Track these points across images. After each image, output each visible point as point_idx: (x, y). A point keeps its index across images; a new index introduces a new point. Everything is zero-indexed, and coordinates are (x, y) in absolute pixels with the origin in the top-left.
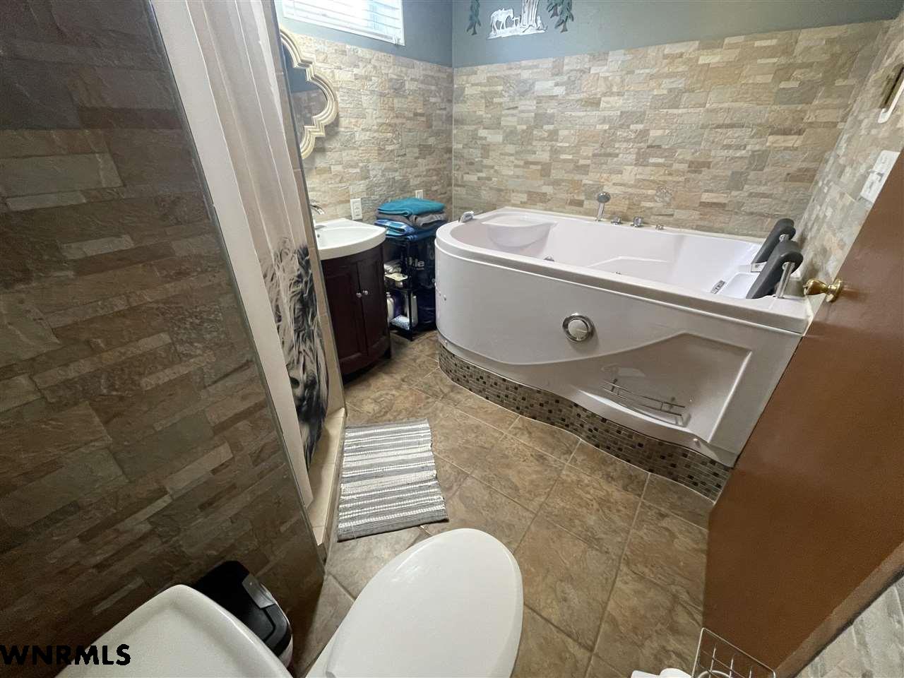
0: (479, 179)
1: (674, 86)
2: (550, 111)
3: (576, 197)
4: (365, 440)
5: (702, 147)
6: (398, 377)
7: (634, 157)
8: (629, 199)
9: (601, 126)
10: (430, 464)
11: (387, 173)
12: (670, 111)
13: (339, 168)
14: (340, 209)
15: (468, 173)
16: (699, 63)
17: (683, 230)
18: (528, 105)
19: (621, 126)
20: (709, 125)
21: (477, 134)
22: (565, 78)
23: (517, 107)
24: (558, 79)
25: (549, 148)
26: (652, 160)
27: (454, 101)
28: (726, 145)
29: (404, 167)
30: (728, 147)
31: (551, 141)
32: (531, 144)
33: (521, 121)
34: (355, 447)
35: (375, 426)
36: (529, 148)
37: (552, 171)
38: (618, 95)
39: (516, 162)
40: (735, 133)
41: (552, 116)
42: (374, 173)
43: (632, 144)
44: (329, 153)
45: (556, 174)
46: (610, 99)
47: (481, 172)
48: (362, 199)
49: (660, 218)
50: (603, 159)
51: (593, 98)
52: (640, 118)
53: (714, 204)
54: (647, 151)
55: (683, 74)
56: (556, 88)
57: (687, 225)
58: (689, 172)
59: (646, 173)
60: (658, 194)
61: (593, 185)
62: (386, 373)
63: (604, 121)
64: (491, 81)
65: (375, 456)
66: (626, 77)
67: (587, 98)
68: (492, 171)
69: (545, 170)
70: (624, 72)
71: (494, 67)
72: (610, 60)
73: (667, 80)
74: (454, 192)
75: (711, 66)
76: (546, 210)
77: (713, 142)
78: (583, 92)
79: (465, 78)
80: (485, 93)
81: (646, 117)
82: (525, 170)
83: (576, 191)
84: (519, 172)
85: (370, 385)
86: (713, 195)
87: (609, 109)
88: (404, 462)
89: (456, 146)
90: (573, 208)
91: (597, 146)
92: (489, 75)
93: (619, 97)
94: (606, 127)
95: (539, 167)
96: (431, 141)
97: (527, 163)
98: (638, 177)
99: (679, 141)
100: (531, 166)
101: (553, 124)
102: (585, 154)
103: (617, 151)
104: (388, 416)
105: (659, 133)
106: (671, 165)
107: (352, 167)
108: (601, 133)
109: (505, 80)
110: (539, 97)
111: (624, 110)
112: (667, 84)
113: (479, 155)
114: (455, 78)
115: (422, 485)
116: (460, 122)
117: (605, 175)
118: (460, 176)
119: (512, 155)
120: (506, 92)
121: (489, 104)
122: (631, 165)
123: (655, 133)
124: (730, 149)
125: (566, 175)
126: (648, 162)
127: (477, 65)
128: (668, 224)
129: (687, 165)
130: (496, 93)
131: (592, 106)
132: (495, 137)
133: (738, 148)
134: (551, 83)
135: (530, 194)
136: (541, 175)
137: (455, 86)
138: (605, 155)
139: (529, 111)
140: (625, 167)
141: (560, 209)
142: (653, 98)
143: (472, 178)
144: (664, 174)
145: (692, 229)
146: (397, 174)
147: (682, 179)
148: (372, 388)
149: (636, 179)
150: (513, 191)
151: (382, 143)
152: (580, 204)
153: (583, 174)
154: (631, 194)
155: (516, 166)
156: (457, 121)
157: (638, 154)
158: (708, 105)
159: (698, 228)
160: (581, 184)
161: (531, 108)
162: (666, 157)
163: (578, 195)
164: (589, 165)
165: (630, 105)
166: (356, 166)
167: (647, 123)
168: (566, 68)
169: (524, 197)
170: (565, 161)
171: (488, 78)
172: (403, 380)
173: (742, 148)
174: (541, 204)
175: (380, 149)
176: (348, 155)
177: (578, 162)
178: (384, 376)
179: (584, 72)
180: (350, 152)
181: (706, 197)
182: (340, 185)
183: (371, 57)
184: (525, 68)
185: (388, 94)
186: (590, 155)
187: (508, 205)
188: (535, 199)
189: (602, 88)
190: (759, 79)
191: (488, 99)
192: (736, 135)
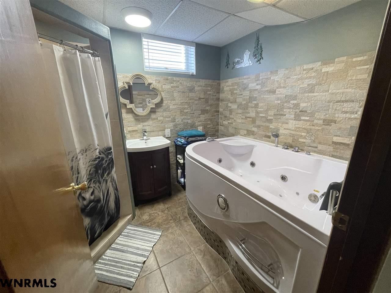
0: (228, 123)
1: (310, 83)
2: (255, 96)
3: (267, 134)
4: (132, 232)
5: (330, 112)
6: (166, 206)
7: (293, 116)
8: (293, 137)
9: (277, 102)
10: (147, 254)
11: (184, 120)
12: (309, 94)
13: (162, 118)
14: (160, 133)
15: (225, 121)
16: (322, 71)
17: (324, 156)
18: (246, 93)
19: (286, 102)
20: (332, 101)
21: (228, 105)
22: (261, 82)
23: (242, 94)
24: (258, 82)
25: (255, 111)
26: (303, 118)
27: (220, 92)
28: (344, 111)
29: (193, 118)
30: (346, 112)
31: (256, 108)
32: (248, 109)
33: (244, 100)
34: (126, 234)
35: (141, 227)
36: (247, 111)
37: (257, 121)
38: (283, 88)
39: (242, 117)
40: (349, 105)
41: (256, 97)
42: (178, 120)
43: (292, 110)
44: (157, 113)
45: (258, 123)
46: (280, 90)
47: (229, 120)
48: (171, 129)
49: (310, 148)
50: (279, 117)
51: (273, 90)
52: (295, 98)
53: (341, 143)
54: (300, 113)
55: (314, 77)
56: (257, 86)
57: (326, 154)
58: (323, 125)
59: (300, 124)
60: (308, 135)
61: (275, 129)
62: (163, 203)
63: (278, 99)
64: (233, 85)
65: (130, 241)
66: (286, 80)
67: (270, 90)
68: (233, 120)
69: (254, 121)
70: (286, 78)
71: (233, 79)
72: (278, 73)
73: (307, 80)
74: (220, 128)
75: (329, 72)
76: (254, 138)
77: (336, 110)
78: (268, 87)
79: (224, 84)
80: (231, 89)
81: (298, 98)
82: (246, 120)
83: (267, 131)
84: (243, 121)
85: (153, 207)
86: (340, 138)
87: (280, 94)
88: (138, 249)
89: (221, 110)
90: (266, 139)
91: (276, 110)
92: (232, 82)
93: (284, 89)
94: (279, 102)
95: (251, 119)
96: (208, 108)
97: (246, 118)
98: (296, 126)
99: (316, 109)
100: (248, 119)
101: (256, 101)
102: (270, 114)
103: (285, 113)
104: (149, 224)
105: (305, 105)
106: (313, 121)
107: (167, 118)
108: (278, 105)
109: (238, 84)
110: (250, 90)
111: (287, 94)
112: (307, 82)
113: (229, 114)
114: (221, 84)
115: (135, 264)
116: (222, 100)
117: (280, 124)
118: (222, 122)
119: (240, 114)
120: (238, 88)
121: (232, 93)
122: (292, 120)
123: (303, 105)
124: (347, 114)
125: (262, 123)
126: (301, 119)
127: (228, 79)
128: (315, 152)
129: (322, 121)
130: (235, 89)
131: (272, 93)
132: (234, 106)
133: (353, 113)
134: (255, 84)
135: (248, 131)
136: (252, 123)
137: (221, 87)
138: (279, 115)
139: (247, 96)
140: (290, 121)
141: (261, 139)
142: (300, 88)
143: (226, 123)
144: (310, 125)
145: (330, 156)
146: (189, 120)
147: (320, 128)
148: (153, 208)
149: (295, 127)
150: (241, 129)
151: (182, 109)
152: (269, 137)
153: (270, 123)
154: (294, 134)
155: (242, 119)
156: (221, 100)
157: (295, 114)
158: (330, 91)
159: (333, 156)
160: (269, 128)
161: (247, 94)
162: (310, 116)
163: (268, 133)
164: (272, 120)
165: (290, 92)
166: (170, 117)
167: (298, 100)
168: (261, 78)
169: (245, 132)
170: (262, 117)
171: (232, 83)
172: (167, 208)
173: (355, 113)
174: (252, 136)
175: (181, 111)
176: (166, 114)
177: (267, 118)
178: (162, 204)
179: (268, 79)
180: (167, 112)
181: (336, 139)
182: (161, 124)
183: (179, 80)
184: (245, 79)
185: (187, 92)
186: (273, 114)
187: (239, 135)
188: (250, 133)
189: (276, 85)
190: (359, 77)
191: (232, 92)
192: (350, 106)
